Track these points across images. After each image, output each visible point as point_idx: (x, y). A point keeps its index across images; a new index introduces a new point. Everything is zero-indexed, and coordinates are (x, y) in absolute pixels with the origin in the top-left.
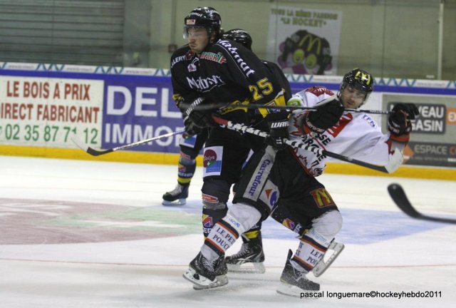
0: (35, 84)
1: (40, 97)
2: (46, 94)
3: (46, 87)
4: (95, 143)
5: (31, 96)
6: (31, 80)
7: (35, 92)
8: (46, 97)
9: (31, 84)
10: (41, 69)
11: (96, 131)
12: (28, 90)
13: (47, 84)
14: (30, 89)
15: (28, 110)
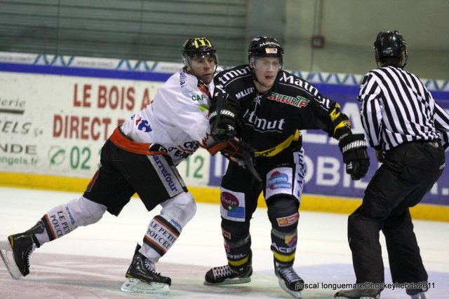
0: (114, 89)
1: (122, 107)
2: (130, 104)
3: (131, 94)
4: (200, 177)
5: (108, 106)
6: (109, 83)
7: (114, 102)
8: (130, 108)
9: (109, 90)
10: (124, 67)
11: (202, 160)
12: (104, 97)
13: (131, 90)
14: (107, 96)
15: (103, 126)
